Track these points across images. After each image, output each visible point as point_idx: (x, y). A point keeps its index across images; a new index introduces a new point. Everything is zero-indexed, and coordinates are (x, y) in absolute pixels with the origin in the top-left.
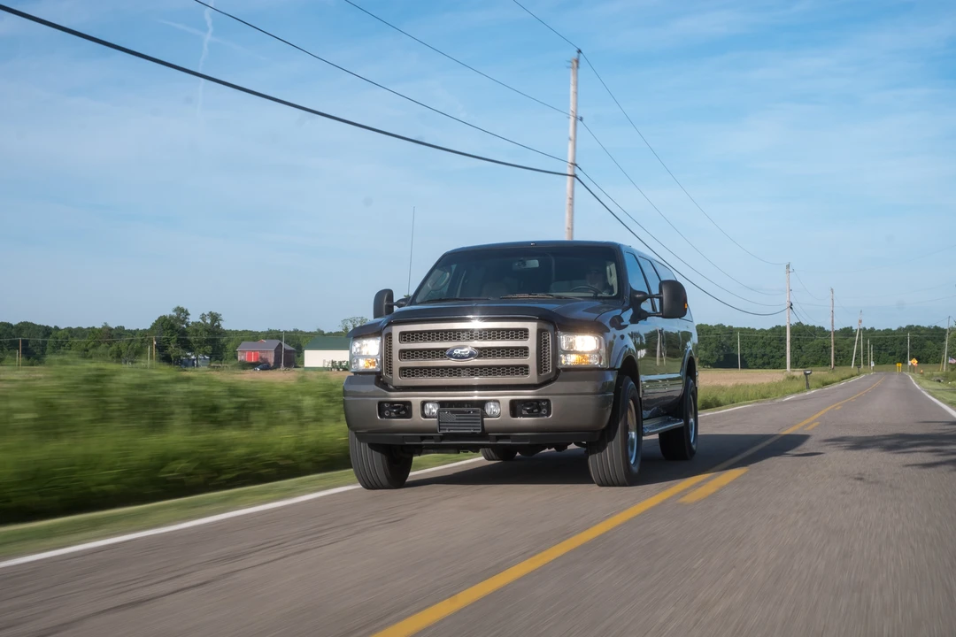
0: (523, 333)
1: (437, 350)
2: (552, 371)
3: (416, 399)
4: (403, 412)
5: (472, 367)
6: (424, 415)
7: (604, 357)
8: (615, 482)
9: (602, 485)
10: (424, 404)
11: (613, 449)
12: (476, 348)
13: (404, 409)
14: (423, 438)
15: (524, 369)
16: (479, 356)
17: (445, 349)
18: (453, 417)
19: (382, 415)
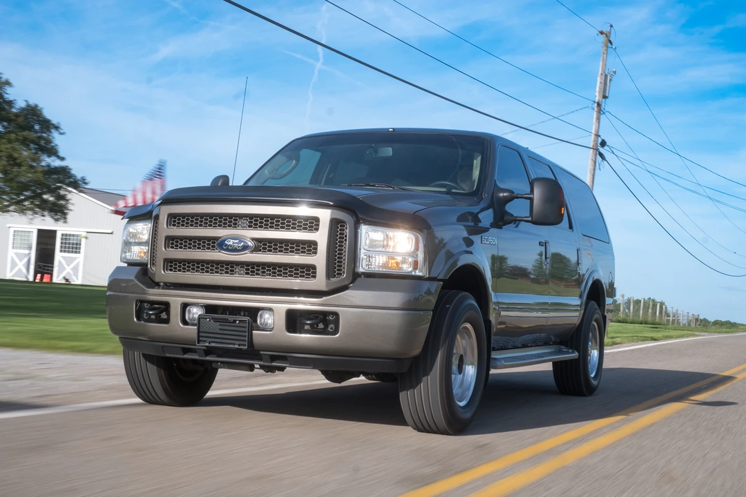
1: (209, 239)
2: (347, 275)
3: (176, 300)
5: (247, 264)
7: (421, 263)
9: (417, 429)
10: (185, 306)
11: (430, 383)
12: (253, 239)
13: (163, 311)
14: (186, 351)
15: (309, 270)
16: (257, 250)
17: (216, 239)
18: (216, 327)
19: (138, 318)
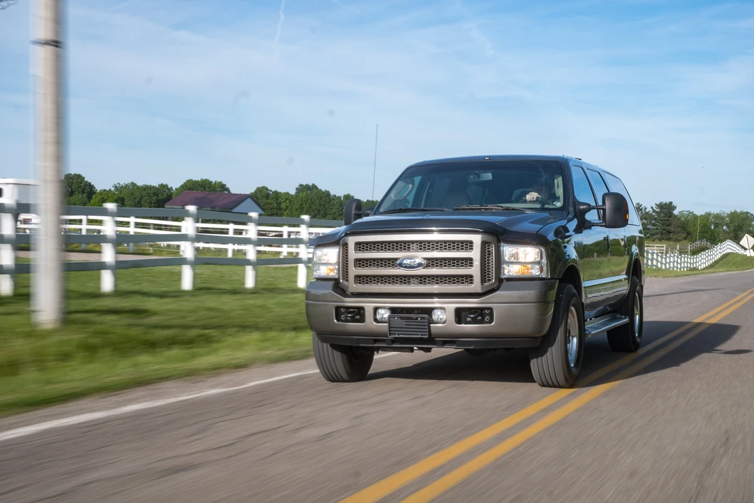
0: (468, 245)
1: (389, 259)
2: (495, 281)
3: (368, 305)
4: (358, 317)
5: (421, 276)
6: (376, 320)
7: (545, 268)
8: (556, 384)
9: (543, 385)
11: (554, 352)
12: (424, 259)
13: (359, 313)
14: (376, 341)
15: (468, 279)
16: (427, 266)
17: (396, 259)
18: (403, 323)
19: (338, 319)
